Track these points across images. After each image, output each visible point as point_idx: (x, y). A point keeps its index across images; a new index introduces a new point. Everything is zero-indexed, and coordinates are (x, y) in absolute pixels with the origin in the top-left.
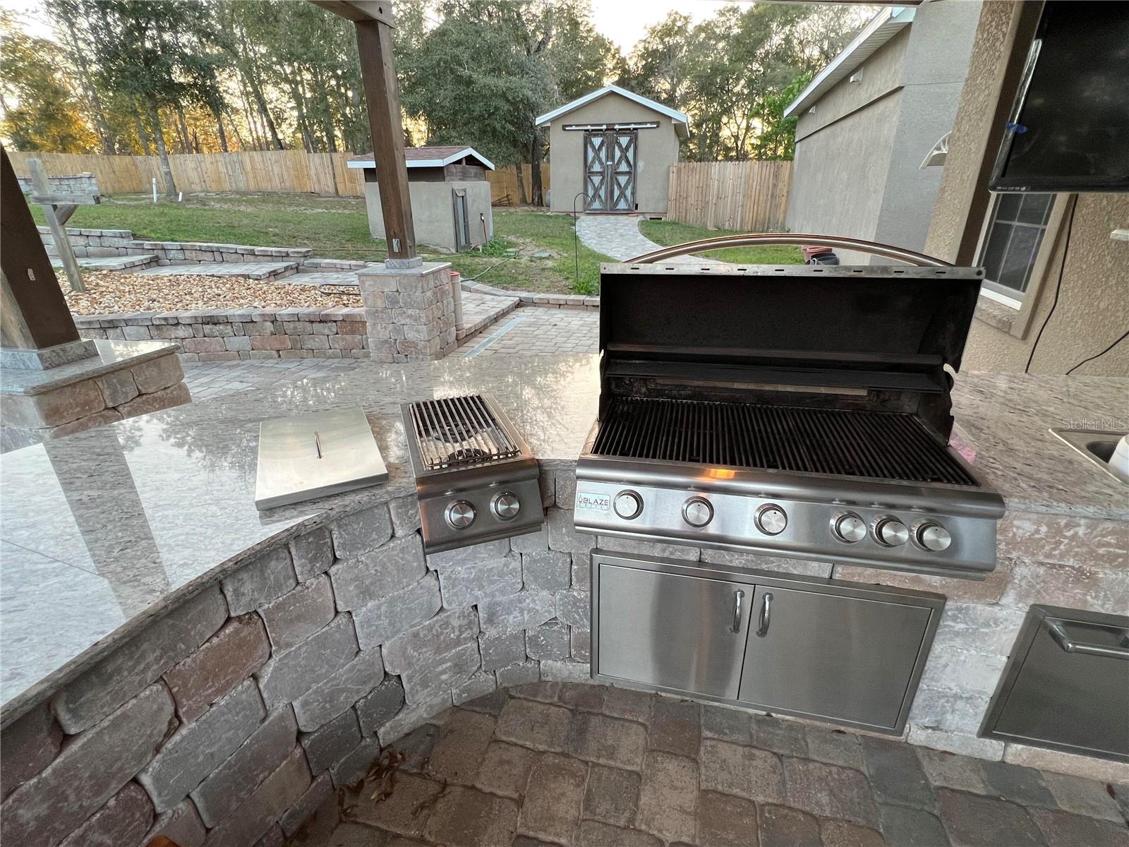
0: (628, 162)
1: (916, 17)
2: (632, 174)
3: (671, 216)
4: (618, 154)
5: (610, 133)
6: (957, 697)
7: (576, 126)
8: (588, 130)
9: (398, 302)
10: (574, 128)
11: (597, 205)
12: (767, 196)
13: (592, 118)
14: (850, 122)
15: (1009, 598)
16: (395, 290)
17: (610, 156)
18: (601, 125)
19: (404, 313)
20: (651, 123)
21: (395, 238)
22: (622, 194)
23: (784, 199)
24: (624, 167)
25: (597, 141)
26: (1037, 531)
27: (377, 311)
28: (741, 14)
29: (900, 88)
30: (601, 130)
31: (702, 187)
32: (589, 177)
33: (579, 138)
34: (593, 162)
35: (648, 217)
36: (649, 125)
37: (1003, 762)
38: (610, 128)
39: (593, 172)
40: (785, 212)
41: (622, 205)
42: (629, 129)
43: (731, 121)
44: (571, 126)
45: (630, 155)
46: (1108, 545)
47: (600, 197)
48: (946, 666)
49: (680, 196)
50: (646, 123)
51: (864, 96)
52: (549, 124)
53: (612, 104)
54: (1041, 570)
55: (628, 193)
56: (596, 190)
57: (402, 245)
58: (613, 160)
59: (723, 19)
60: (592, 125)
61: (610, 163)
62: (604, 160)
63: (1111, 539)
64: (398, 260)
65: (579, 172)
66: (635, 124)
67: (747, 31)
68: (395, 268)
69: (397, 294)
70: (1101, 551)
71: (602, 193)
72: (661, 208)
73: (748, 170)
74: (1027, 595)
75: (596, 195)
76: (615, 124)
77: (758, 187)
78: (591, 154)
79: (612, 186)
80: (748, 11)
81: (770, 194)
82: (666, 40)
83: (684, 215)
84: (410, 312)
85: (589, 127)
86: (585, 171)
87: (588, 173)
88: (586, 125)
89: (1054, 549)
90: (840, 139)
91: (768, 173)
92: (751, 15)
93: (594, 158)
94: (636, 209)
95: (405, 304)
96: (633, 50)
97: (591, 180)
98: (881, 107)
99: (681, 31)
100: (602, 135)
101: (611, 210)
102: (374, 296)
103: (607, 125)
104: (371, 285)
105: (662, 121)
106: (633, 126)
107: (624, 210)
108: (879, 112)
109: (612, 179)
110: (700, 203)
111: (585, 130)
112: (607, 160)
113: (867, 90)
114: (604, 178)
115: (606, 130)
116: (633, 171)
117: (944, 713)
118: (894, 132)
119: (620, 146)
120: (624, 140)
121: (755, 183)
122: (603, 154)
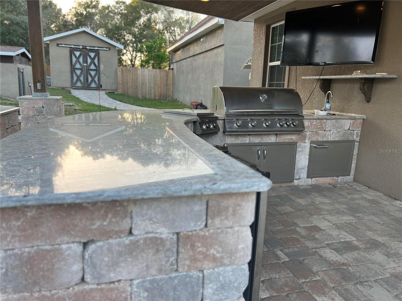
0: (95, 64)
1: (225, 23)
2: (97, 70)
3: (120, 91)
4: (89, 61)
5: (85, 51)
6: (302, 168)
7: (65, 45)
8: (72, 48)
9: (42, 112)
10: (63, 45)
11: (79, 84)
12: (164, 84)
13: (73, 42)
14: (202, 55)
15: (307, 141)
16: (42, 106)
17: (85, 61)
18: (79, 46)
19: (46, 117)
20: (106, 48)
21: (39, 82)
22: (93, 80)
23: (171, 86)
24: (93, 67)
25: (77, 54)
26: (309, 124)
27: (29, 117)
28: (126, 5)
29: (223, 45)
30: (80, 48)
31: (134, 79)
32: (74, 70)
33: (66, 52)
34: (76, 63)
35: (108, 92)
36: (104, 49)
37: (312, 184)
38: (84, 48)
39: (76, 68)
40: (173, 92)
41: (93, 85)
42: (94, 49)
43: (128, 52)
44: (62, 44)
45: (96, 61)
46: (319, 125)
47: (80, 81)
48: (299, 161)
49: (124, 82)
50: (103, 48)
51: (208, 46)
52: (49, 42)
53: (84, 37)
54: (311, 133)
55: (96, 79)
56: (78, 77)
57: (43, 86)
58: (87, 63)
59: (118, 5)
60: (74, 45)
61: (85, 64)
62: (82, 62)
63: (319, 124)
64: (40, 93)
65: (67, 68)
66: (98, 47)
67: (130, 13)
68: (38, 96)
69: (43, 108)
70: (318, 127)
71: (82, 78)
72: (114, 87)
73: (155, 73)
74: (309, 139)
75: (78, 79)
76: (87, 46)
77: (160, 81)
78: (74, 60)
79: (87, 76)
80: (129, 4)
81: (165, 83)
82: (88, 10)
83: (127, 91)
84: (49, 117)
85: (72, 46)
86: (71, 68)
87: (73, 69)
88: (71, 45)
89: (312, 128)
90: (198, 62)
91: (163, 74)
92: (131, 6)
93: (76, 61)
94: (101, 87)
95: (47, 113)
96: (69, 11)
97: (75, 72)
98: (216, 50)
99: (95, 7)
100: (80, 51)
101: (87, 87)
102: (28, 109)
103: (83, 46)
104: (27, 104)
105: (111, 47)
106: (96, 48)
107: (94, 87)
108: (215, 52)
109: (87, 72)
110: (134, 86)
111: (70, 47)
112: (84, 63)
113: (209, 44)
114: (82, 71)
115: (82, 48)
116: (98, 69)
117: (300, 174)
118: (223, 59)
119: (90, 57)
120: (92, 55)
121: (158, 79)
122: (81, 60)
